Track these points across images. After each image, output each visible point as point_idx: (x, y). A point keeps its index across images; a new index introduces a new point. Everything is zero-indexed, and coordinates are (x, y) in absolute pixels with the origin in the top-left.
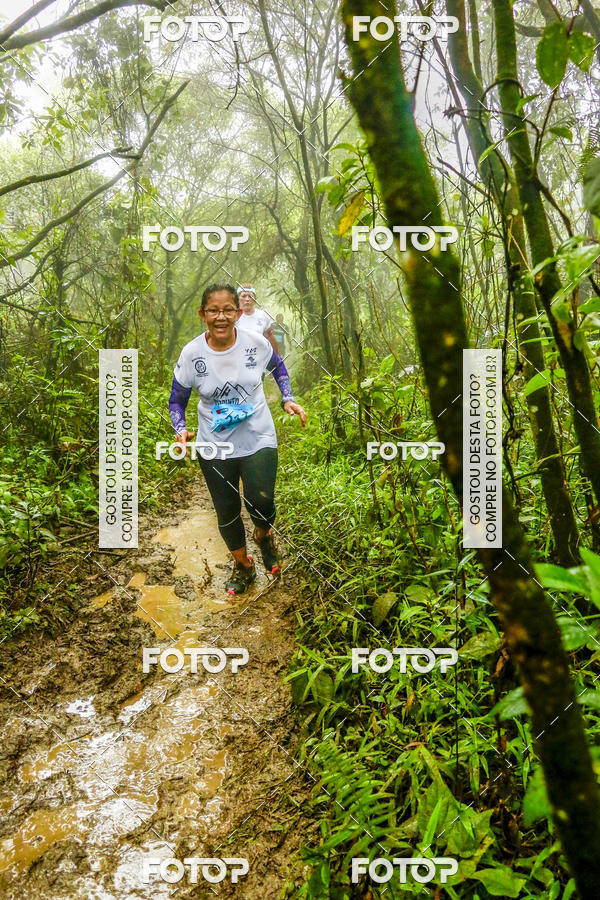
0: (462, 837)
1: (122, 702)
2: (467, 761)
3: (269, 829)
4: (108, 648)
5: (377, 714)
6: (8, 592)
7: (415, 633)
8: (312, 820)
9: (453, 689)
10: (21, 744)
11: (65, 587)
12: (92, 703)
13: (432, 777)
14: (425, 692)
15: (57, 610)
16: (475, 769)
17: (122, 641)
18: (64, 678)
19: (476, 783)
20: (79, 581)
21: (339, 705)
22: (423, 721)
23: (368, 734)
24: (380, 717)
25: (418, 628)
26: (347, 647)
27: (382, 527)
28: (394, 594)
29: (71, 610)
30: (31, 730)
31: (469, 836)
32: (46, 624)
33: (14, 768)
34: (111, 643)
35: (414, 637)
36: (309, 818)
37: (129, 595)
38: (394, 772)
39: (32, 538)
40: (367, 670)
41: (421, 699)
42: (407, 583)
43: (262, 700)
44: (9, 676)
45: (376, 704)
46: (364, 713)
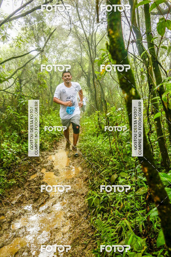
0: (138, 246)
2: (138, 223)
3: (82, 243)
4: (36, 190)
5: (112, 210)
6: (7, 174)
9: (134, 202)
10: (11, 219)
11: (23, 173)
12: (32, 206)
13: (129, 228)
14: (126, 203)
15: (21, 180)
16: (141, 226)
17: (39, 188)
18: (24, 199)
19: (141, 230)
20: (27, 171)
21: (101, 207)
22: (125, 211)
23: (110, 215)
24: (113, 211)
27: (113, 155)
28: (117, 175)
29: (25, 179)
30: (14, 215)
31: (140, 246)
32: (18, 183)
33: (10, 225)
36: (94, 240)
37: (41, 175)
38: (118, 227)
39: (14, 159)
40: (109, 197)
41: (125, 205)
42: (120, 172)
43: (80, 205)
44: (8, 199)
45: (112, 207)
46: (109, 209)
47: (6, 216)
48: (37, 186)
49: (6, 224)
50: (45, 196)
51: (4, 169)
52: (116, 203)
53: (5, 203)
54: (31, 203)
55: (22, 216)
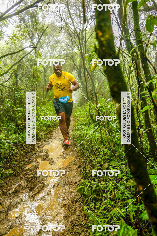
1: (36, 195)
2: (129, 213)
4: (32, 179)
8: (88, 229)
9: (124, 191)
10: (9, 208)
11: (20, 163)
14: (117, 192)
15: (18, 169)
16: (132, 216)
17: (35, 177)
18: (20, 188)
19: (132, 220)
20: (23, 161)
21: (94, 196)
22: (117, 200)
23: (102, 204)
24: (105, 199)
26: (95, 179)
27: (104, 145)
28: (107, 164)
29: (21, 169)
30: (11, 204)
32: (15, 173)
33: (7, 214)
34: (32, 178)
36: (87, 228)
37: (37, 164)
38: (109, 216)
39: (11, 150)
40: (101, 186)
41: (116, 194)
42: (111, 161)
43: (73, 194)
44: (5, 188)
45: (104, 196)
46: (100, 198)
47: (4, 206)
48: (33, 176)
49: (4, 213)
50: (40, 184)
51: (2, 159)
52: (108, 191)
53: (3, 192)
54: (27, 192)
55: (19, 205)
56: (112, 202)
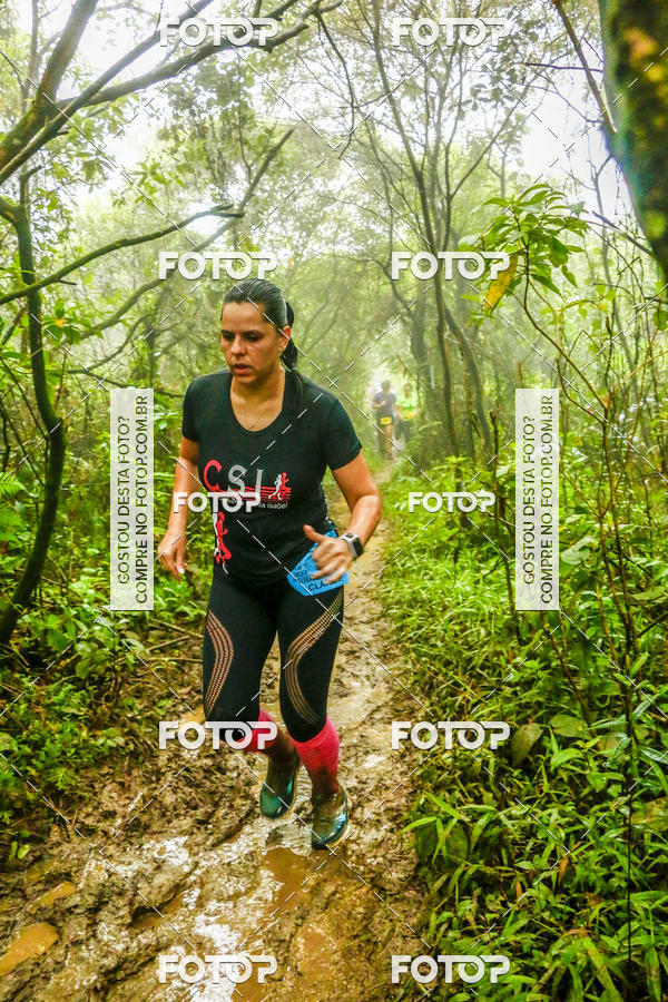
2: (642, 956)
4: (205, 777)
6: (90, 706)
7: (564, 775)
9: (615, 852)
10: (101, 895)
11: (155, 704)
13: (598, 977)
14: (582, 853)
15: (145, 730)
16: (653, 972)
17: (219, 770)
18: (152, 815)
19: (656, 991)
20: (170, 695)
21: (475, 867)
22: (579, 890)
23: (512, 906)
24: (526, 885)
25: (567, 770)
26: (482, 789)
27: (522, 643)
28: (537, 726)
30: (113, 878)
32: (132, 747)
33: (95, 923)
34: (207, 772)
35: (562, 779)
38: (549, 965)
39: (117, 648)
40: (508, 823)
41: (576, 863)
42: (553, 712)
44: (90, 809)
45: (521, 870)
46: (504, 878)
47: (81, 886)
48: (209, 762)
49: (80, 918)
50: (238, 802)
51: (79, 685)
52: (539, 849)
53: (78, 826)
54: (183, 833)
56: (558, 899)
